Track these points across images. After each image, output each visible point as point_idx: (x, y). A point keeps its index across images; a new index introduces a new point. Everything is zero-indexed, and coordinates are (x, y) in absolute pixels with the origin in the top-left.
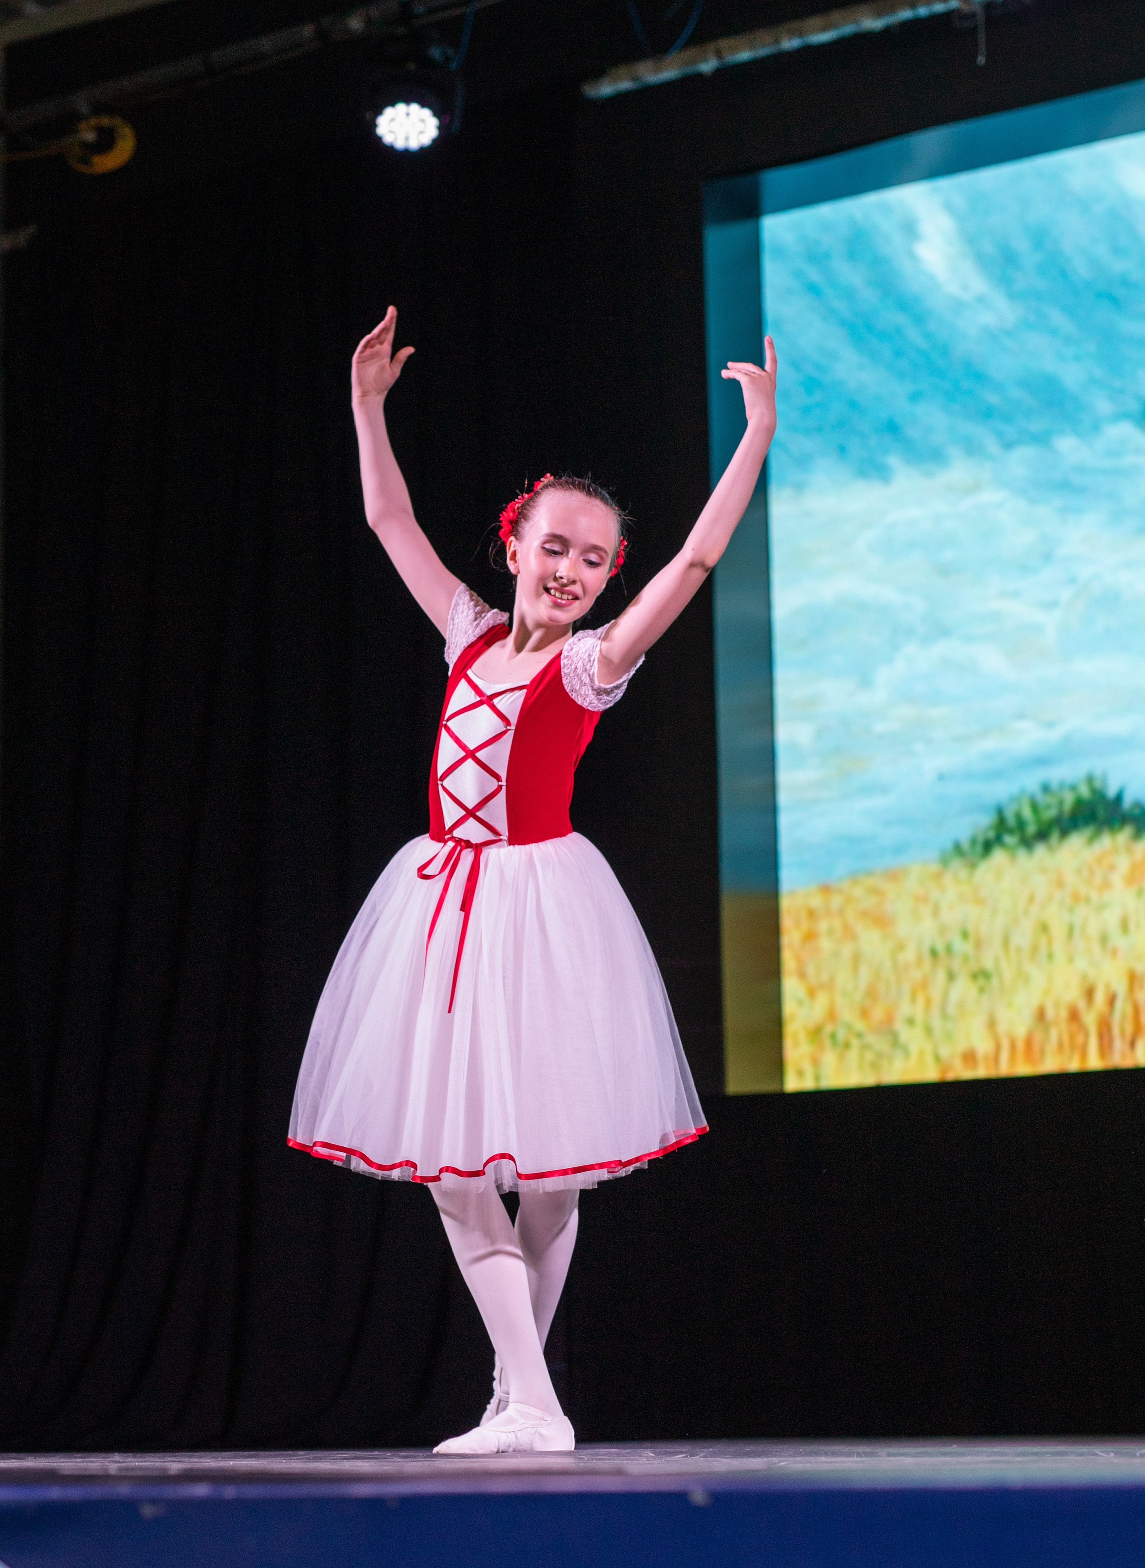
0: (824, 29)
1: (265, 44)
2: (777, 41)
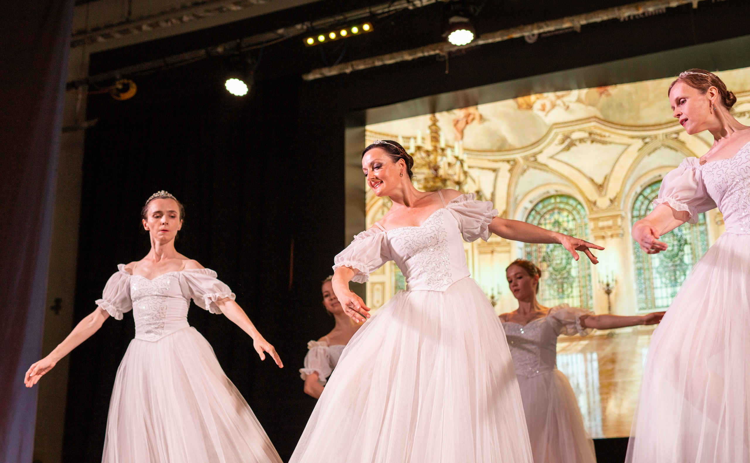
0: (391, 59)
1: (186, 56)
2: (373, 62)
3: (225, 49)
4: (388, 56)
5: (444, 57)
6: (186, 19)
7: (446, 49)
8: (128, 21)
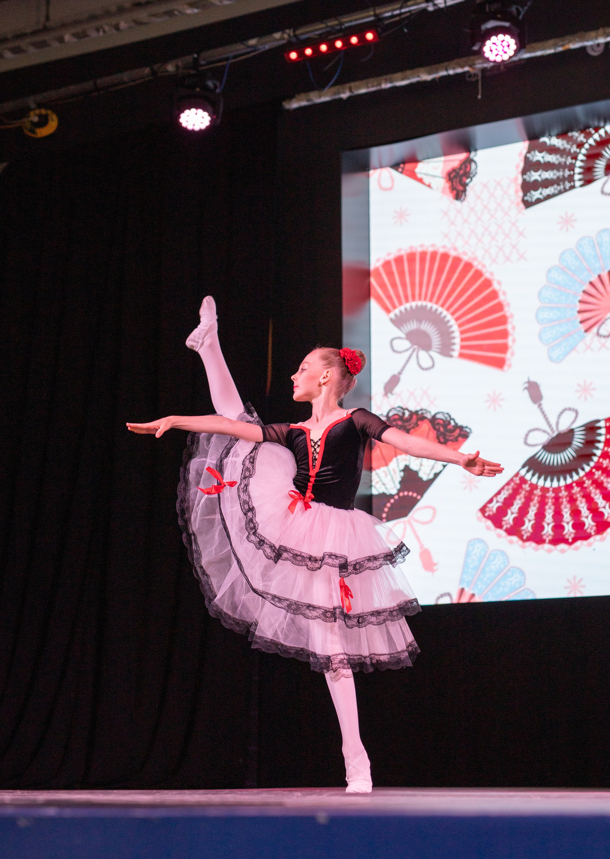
0: (403, 79)
1: (125, 76)
2: (379, 84)
3: (177, 67)
4: (399, 75)
5: (475, 75)
6: (123, 25)
7: (479, 65)
8: (45, 29)
